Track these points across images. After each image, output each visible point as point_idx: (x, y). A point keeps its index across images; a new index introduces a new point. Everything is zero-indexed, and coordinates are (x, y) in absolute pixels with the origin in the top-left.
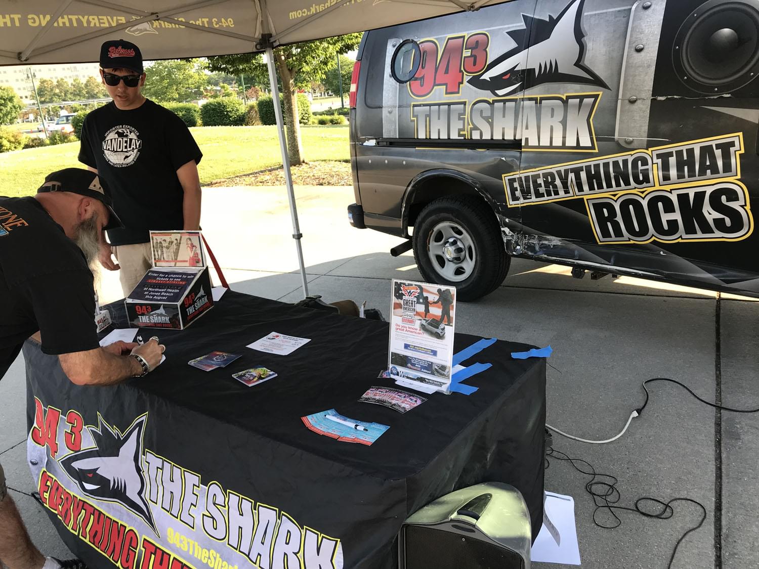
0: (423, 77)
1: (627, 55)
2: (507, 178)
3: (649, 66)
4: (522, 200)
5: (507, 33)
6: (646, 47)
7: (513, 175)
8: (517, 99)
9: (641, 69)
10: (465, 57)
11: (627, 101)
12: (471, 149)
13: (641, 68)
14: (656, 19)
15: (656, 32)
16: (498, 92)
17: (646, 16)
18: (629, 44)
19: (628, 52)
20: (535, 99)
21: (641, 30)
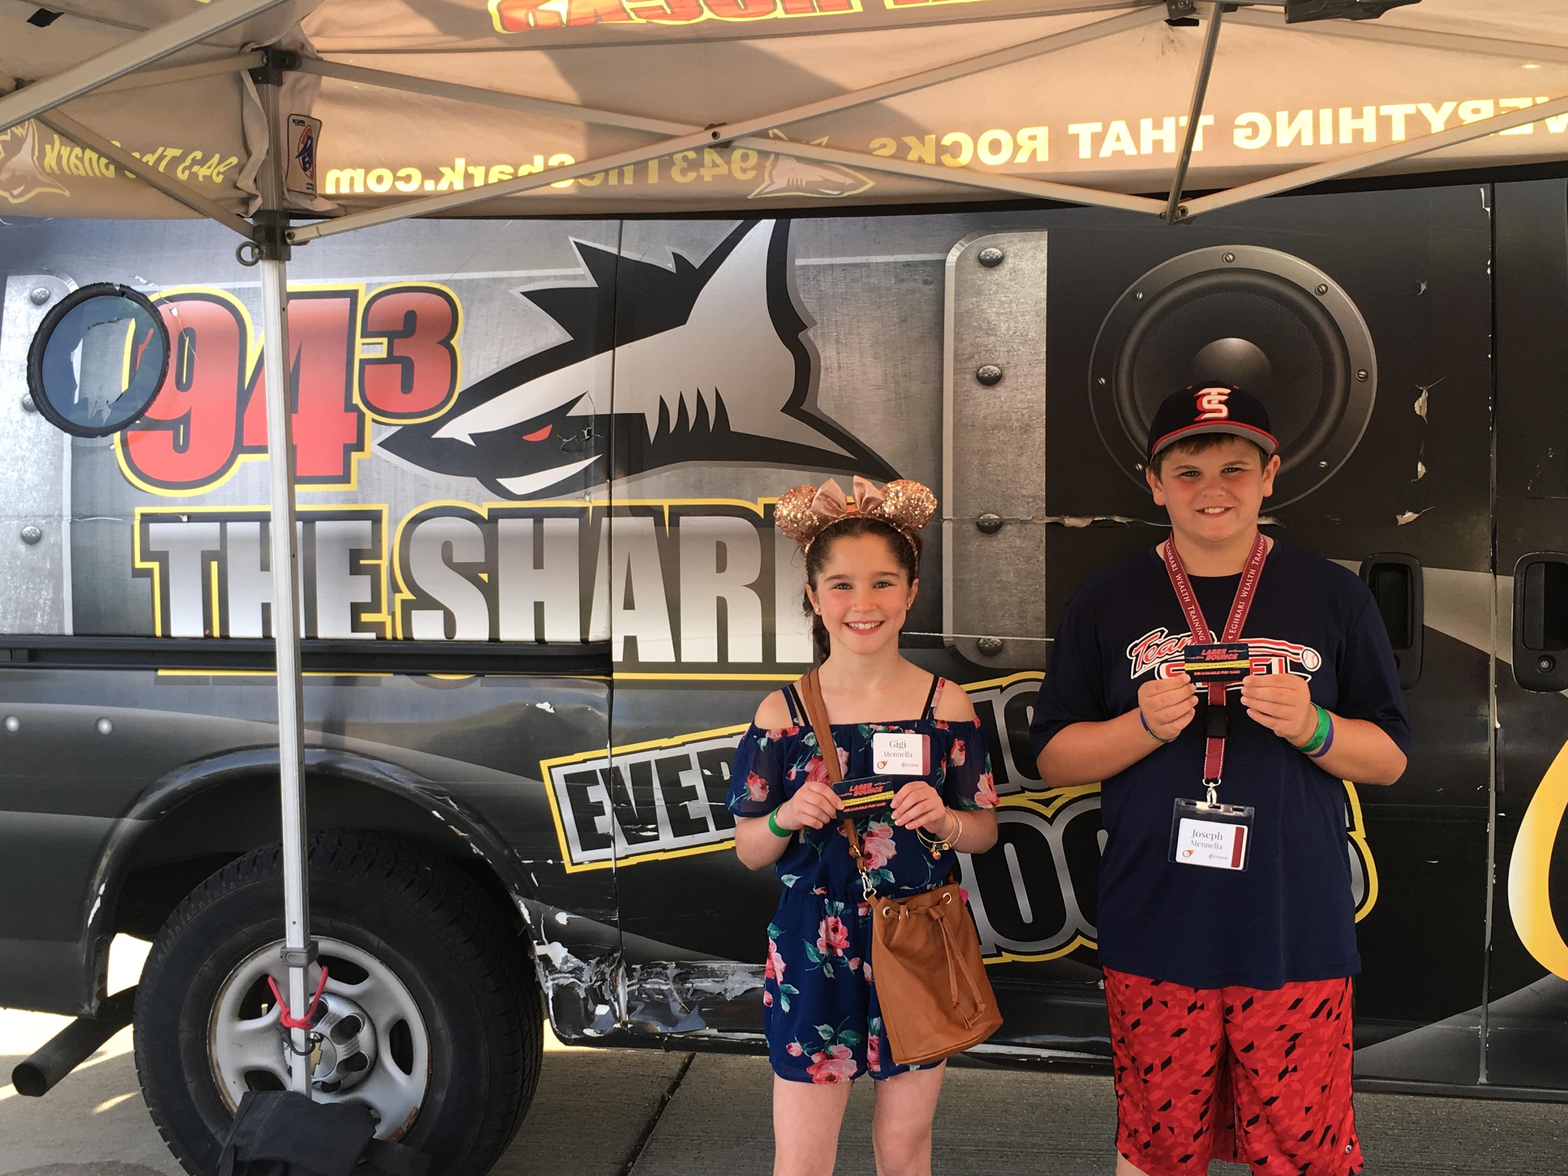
0: (186, 420)
1: (955, 392)
2: (559, 774)
3: (1026, 429)
4: (622, 846)
5: (524, 294)
6: (1009, 373)
7: (585, 761)
8: (585, 509)
9: (1001, 435)
10: (363, 362)
11: (972, 528)
12: (408, 674)
13: (1002, 431)
14: (1025, 297)
15: (1032, 334)
16: (506, 483)
17: (994, 287)
18: (956, 360)
19: (955, 384)
20: (655, 512)
21: (984, 325)
